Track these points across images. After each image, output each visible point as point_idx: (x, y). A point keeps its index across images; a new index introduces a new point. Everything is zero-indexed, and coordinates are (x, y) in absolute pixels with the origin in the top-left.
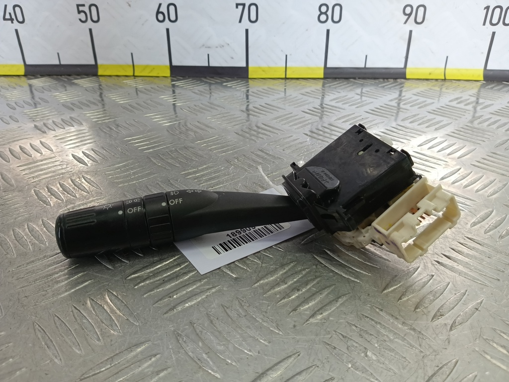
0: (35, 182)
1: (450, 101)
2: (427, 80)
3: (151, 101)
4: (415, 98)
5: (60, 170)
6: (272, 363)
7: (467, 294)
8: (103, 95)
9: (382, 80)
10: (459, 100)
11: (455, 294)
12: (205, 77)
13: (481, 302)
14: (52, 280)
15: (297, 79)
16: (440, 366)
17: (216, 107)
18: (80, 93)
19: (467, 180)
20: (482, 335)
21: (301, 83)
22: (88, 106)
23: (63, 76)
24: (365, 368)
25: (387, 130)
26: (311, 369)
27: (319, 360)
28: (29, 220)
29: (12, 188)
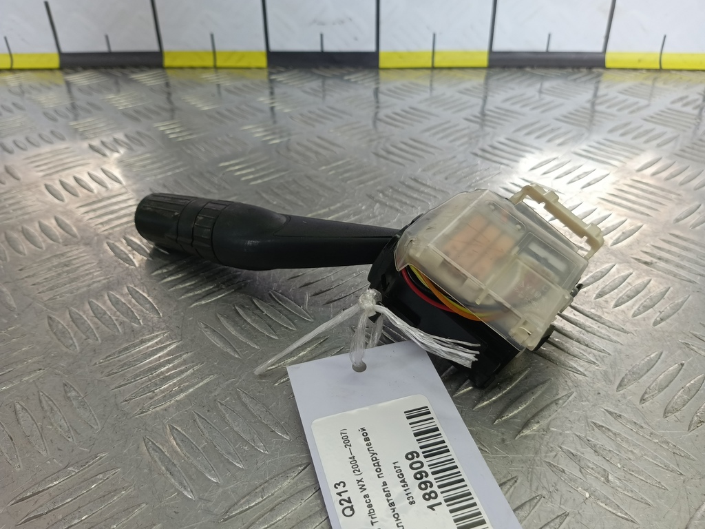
0: (107, 230)
1: (673, 102)
2: (635, 70)
3: (247, 106)
4: (622, 97)
8: (174, 97)
9: (570, 70)
10: (685, 101)
12: (317, 67)
15: (450, 68)
17: (340, 114)
18: (144, 96)
21: (455, 76)
22: (158, 114)
23: (115, 69)
24: (608, 498)
26: (535, 501)
27: (544, 487)
28: (108, 287)
29: (75, 240)
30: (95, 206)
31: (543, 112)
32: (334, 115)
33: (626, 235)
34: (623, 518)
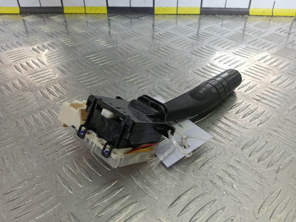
0: (39, 85)
1: (276, 31)
2: (262, 16)
3: (98, 31)
4: (255, 28)
5: (52, 77)
6: (183, 192)
7: (286, 152)
8: (68, 27)
9: (235, 16)
10: (281, 30)
11: (279, 153)
12: (128, 14)
13: (294, 157)
14: (60, 145)
15: (184, 15)
16: (272, 193)
17: (137, 35)
18: (55, 26)
19: (286, 83)
20: (294, 176)
21: (186, 18)
22: (61, 34)
23: (43, 14)
24: (232, 194)
25: (239, 50)
26: (204, 195)
27: (208, 189)
28: (40, 109)
29: (26, 89)
30: (35, 75)
31: (221, 34)
32: (134, 35)
33: (250, 88)
34: (238, 202)
